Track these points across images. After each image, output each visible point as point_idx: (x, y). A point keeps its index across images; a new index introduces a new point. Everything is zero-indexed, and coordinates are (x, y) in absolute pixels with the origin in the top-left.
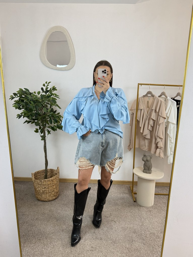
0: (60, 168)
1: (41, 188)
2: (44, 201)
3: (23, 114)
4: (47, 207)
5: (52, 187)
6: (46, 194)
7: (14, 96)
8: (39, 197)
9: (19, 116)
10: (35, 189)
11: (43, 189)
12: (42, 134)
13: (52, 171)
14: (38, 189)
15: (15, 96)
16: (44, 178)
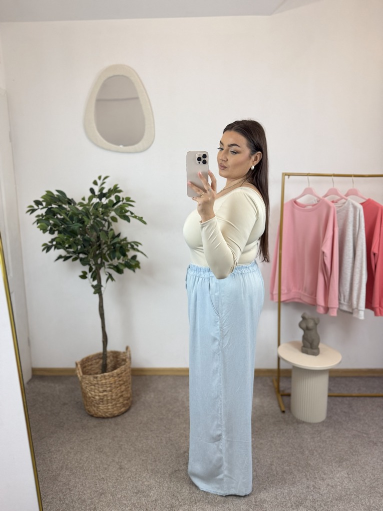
0: (131, 348)
1: (96, 391)
2: (104, 418)
3: (54, 243)
4: (108, 430)
5: (119, 388)
6: (107, 403)
7: (36, 207)
8: (93, 410)
9: (47, 248)
10: (84, 395)
11: (101, 394)
12: (95, 283)
13: (116, 354)
14: (90, 395)
15: (38, 206)
16: (100, 371)
